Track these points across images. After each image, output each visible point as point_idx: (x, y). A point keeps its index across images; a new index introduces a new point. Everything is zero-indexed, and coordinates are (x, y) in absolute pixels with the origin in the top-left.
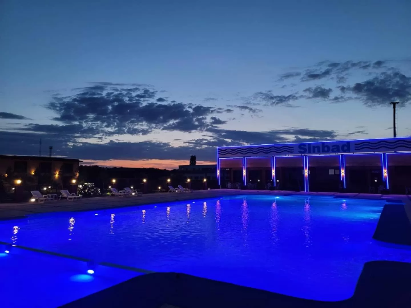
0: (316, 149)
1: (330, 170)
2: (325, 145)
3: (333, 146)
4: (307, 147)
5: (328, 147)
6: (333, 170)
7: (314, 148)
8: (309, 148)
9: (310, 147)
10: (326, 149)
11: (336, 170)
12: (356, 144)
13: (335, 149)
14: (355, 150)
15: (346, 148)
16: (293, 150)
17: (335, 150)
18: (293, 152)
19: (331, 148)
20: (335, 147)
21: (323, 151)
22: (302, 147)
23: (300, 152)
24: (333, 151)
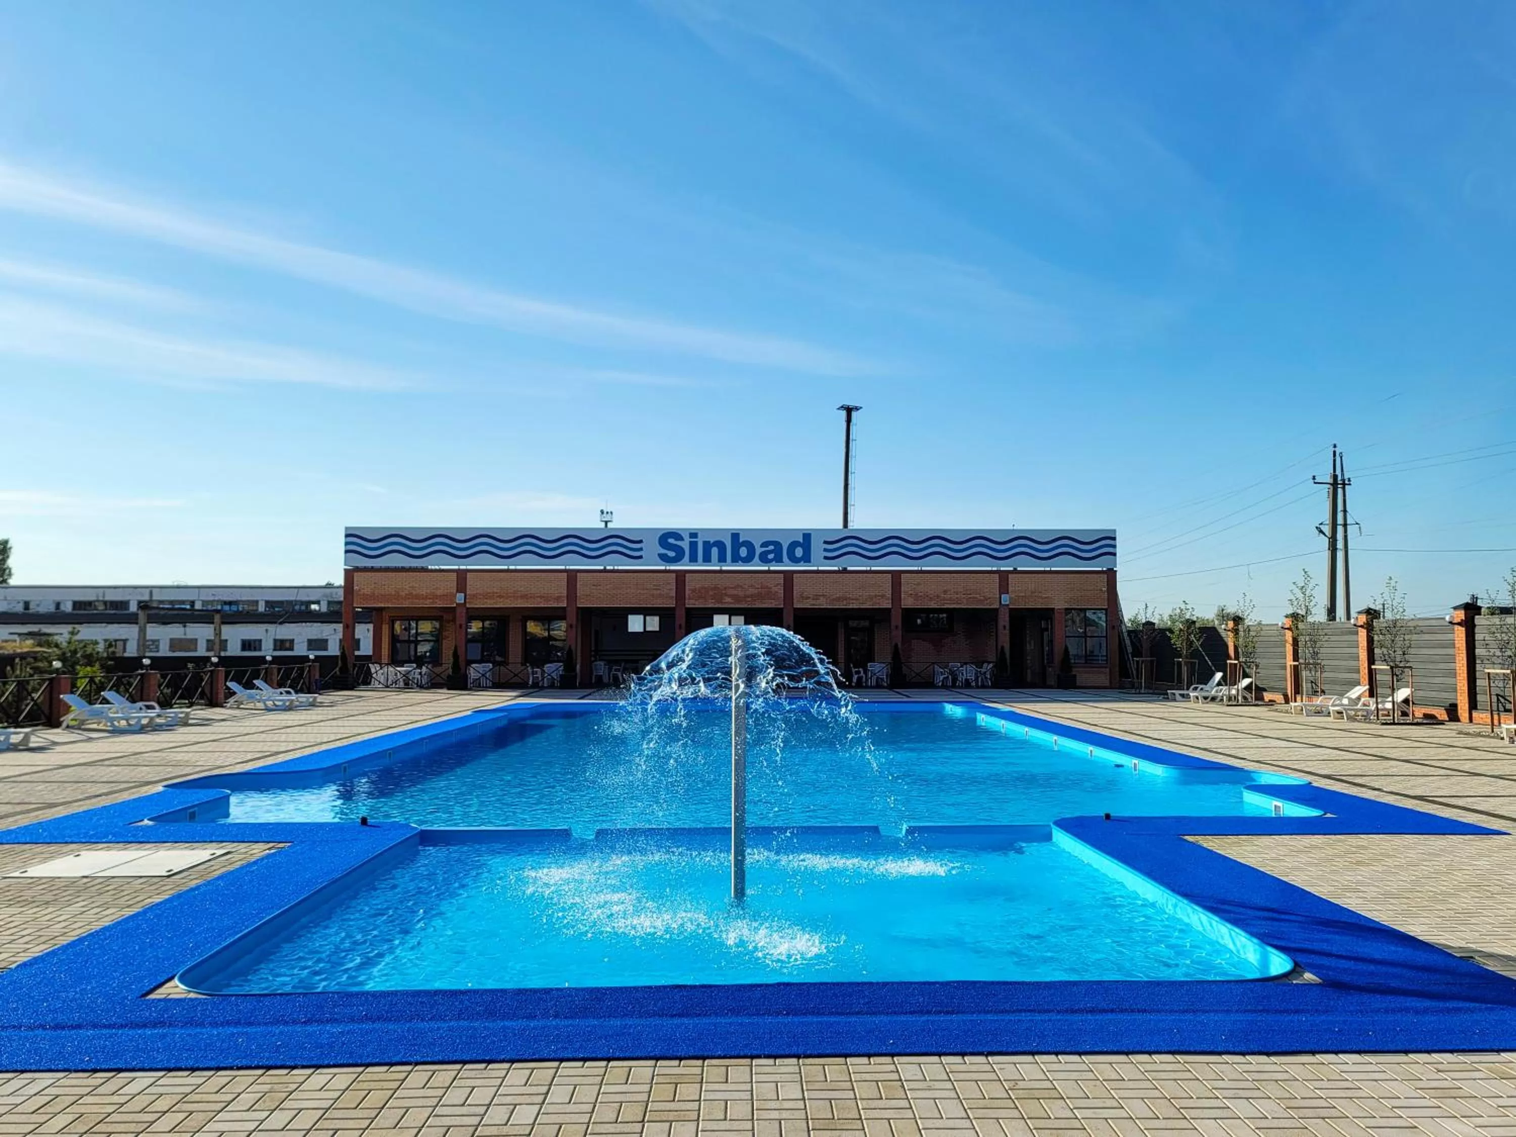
0: (715, 551)
2: (741, 540)
3: (765, 544)
4: (685, 545)
5: (749, 545)
7: (707, 546)
8: (693, 546)
9: (696, 543)
10: (743, 552)
12: (826, 542)
13: (770, 552)
14: (826, 558)
15: (799, 552)
16: (641, 549)
17: (771, 556)
18: (641, 557)
19: (759, 550)
20: (771, 547)
21: (736, 559)
22: (671, 541)
23: (664, 558)
24: (764, 559)
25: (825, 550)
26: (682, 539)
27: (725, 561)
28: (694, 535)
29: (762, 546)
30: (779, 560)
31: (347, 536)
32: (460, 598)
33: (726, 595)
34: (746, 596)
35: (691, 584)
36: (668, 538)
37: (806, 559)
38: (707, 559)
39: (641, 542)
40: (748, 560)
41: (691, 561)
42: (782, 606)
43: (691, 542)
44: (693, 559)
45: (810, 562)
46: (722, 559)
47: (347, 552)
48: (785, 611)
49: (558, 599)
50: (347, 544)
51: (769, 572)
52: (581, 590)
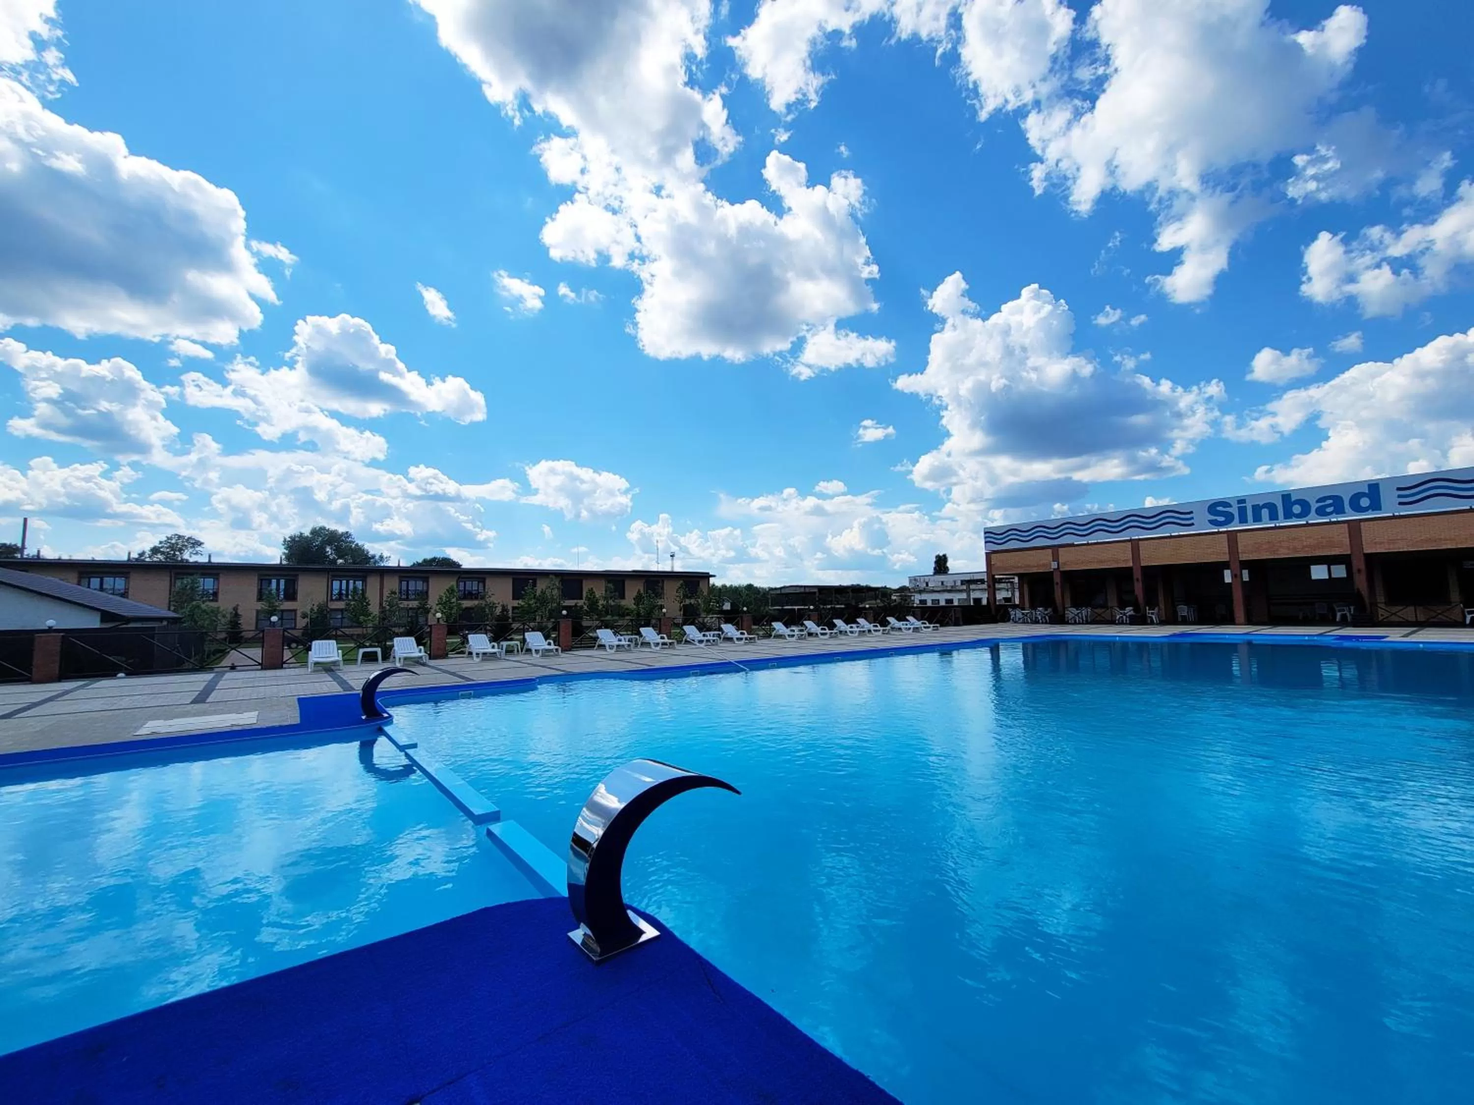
1: (1314, 568)
4: (1234, 510)
5: (1305, 506)
6: (1325, 567)
8: (1242, 511)
9: (1244, 507)
10: (1297, 509)
11: (1332, 567)
12: (1399, 489)
13: (1328, 506)
14: (1400, 504)
15: (1365, 502)
16: (1192, 518)
17: (1330, 510)
18: (1193, 524)
19: (1314, 506)
21: (1288, 515)
22: (1220, 508)
23: (1214, 523)
24: (1321, 512)
25: (1399, 496)
26: (1230, 506)
27: (1277, 519)
28: (1241, 501)
29: (1318, 501)
30: (1340, 510)
31: (985, 533)
32: (1054, 565)
33: (1281, 547)
34: (1304, 547)
35: (1243, 542)
36: (1215, 507)
37: (1376, 505)
38: (1257, 518)
39: (1191, 512)
40: (1304, 513)
41: (1240, 522)
42: (1349, 553)
43: (1239, 508)
44: (1243, 520)
45: (1380, 509)
46: (1273, 517)
47: (986, 542)
48: (1353, 558)
49: (1126, 561)
50: (986, 538)
51: (1331, 523)
52: (1143, 554)
